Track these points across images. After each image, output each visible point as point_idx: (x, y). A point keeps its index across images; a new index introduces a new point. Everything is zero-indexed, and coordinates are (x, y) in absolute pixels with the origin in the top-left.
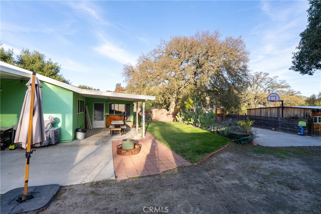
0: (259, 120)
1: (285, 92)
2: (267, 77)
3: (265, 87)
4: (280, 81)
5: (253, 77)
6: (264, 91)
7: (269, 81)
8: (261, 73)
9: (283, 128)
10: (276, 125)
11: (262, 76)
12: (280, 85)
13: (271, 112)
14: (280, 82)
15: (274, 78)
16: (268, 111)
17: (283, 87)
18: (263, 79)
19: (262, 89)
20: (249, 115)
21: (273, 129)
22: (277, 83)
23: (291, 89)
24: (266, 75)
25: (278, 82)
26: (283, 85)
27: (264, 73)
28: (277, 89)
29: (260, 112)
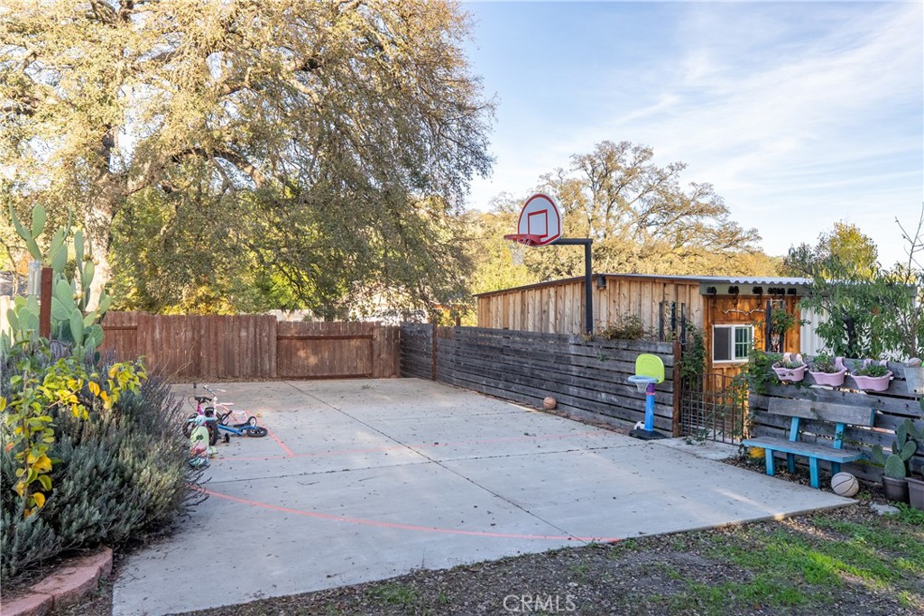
0: (501, 351)
1: (711, 231)
2: (645, 164)
3: (640, 207)
4: (693, 184)
5: (592, 162)
6: (636, 225)
7: (651, 182)
8: (624, 146)
9: (583, 393)
10: (559, 376)
11: (629, 158)
12: (692, 204)
13: (560, 304)
14: (693, 189)
15: (668, 171)
16: (547, 303)
17: (702, 211)
18: (630, 173)
19: (626, 218)
20: (483, 325)
21: (549, 401)
22: (681, 191)
23: (730, 219)
24: (644, 158)
25: (688, 191)
26: (704, 201)
27: (636, 149)
28: (683, 219)
29: (522, 312)
